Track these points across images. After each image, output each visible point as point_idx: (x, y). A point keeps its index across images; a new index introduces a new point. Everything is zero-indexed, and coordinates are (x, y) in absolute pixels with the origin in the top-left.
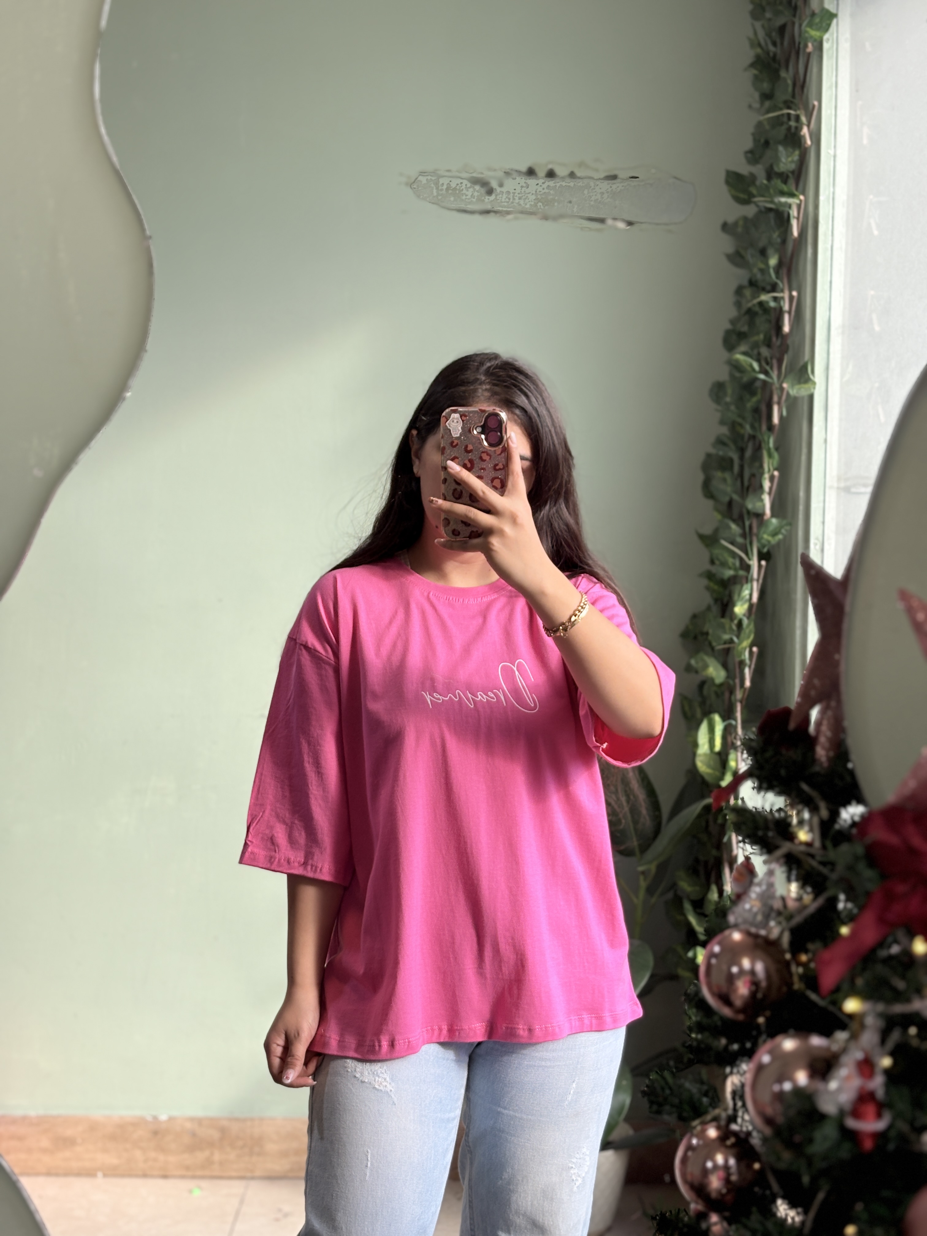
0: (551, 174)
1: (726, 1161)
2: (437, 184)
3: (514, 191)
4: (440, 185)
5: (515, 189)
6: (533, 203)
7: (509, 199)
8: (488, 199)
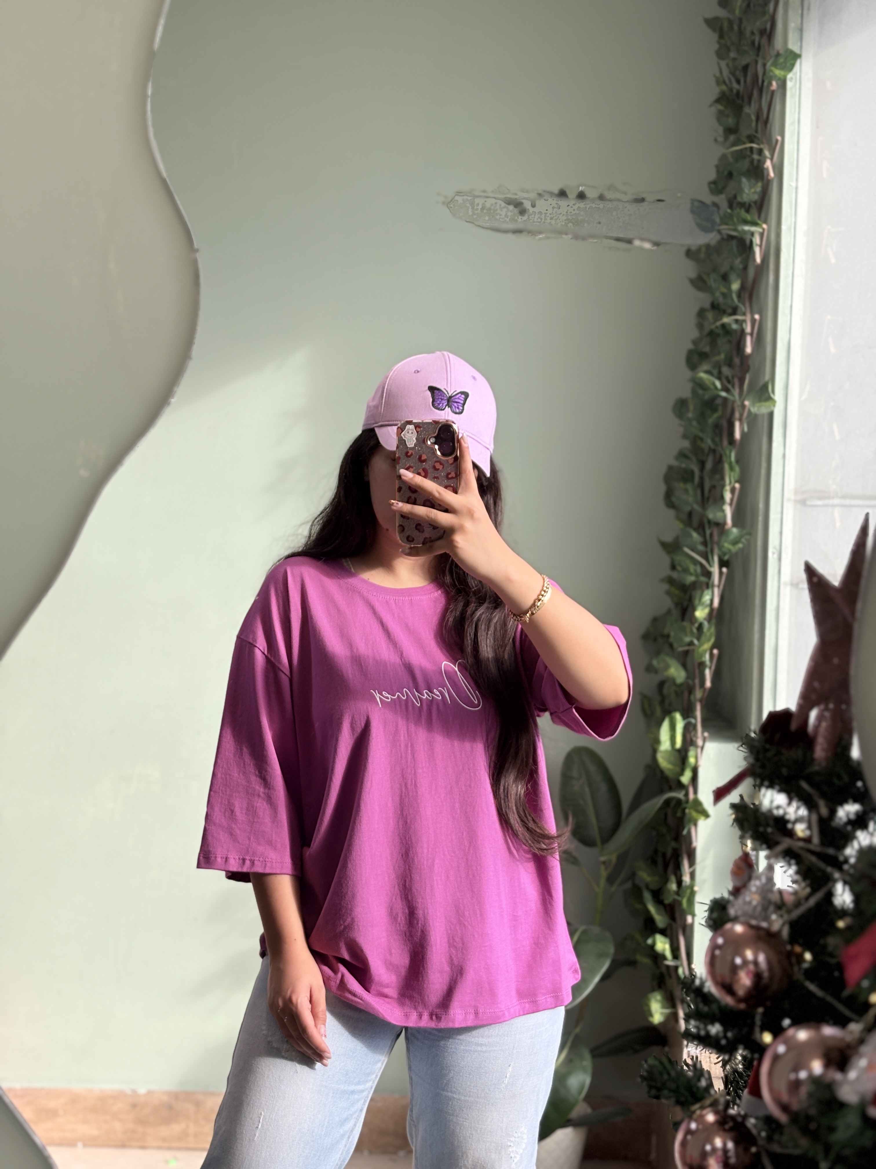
0: (581, 196)
1: (725, 1144)
2: (472, 204)
3: (546, 212)
4: (475, 205)
5: (547, 210)
6: (564, 223)
7: (541, 219)
8: (521, 219)
